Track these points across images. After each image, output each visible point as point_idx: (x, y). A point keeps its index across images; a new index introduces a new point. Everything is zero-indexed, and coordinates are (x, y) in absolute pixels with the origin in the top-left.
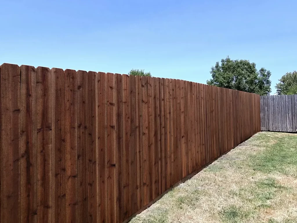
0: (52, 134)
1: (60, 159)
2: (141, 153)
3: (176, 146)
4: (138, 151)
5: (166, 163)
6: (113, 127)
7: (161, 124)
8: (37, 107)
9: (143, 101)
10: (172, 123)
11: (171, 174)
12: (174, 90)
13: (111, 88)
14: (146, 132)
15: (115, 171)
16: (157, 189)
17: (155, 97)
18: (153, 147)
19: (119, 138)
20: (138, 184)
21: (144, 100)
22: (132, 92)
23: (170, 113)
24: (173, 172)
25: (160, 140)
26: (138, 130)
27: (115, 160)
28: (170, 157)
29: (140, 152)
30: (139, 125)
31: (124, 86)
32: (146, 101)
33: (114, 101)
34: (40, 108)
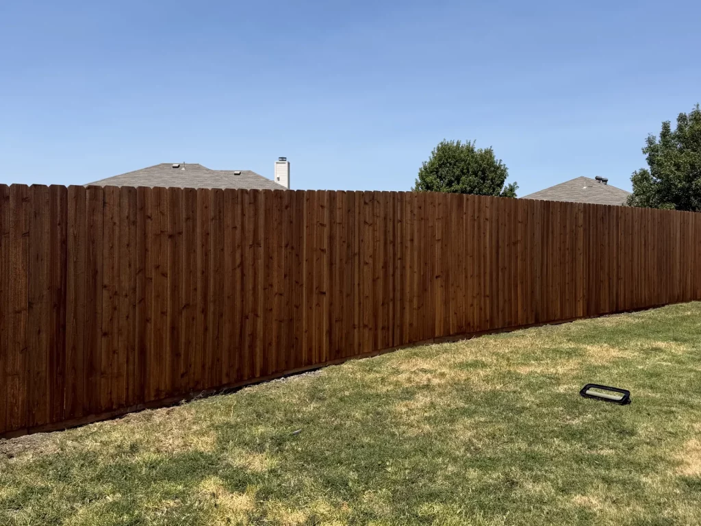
0: (261, 250)
1: (268, 275)
2: (361, 287)
3: (424, 289)
4: (356, 283)
5: (403, 308)
6: (323, 251)
7: (394, 254)
8: (249, 226)
9: (365, 222)
10: (416, 254)
11: (411, 325)
12: (422, 208)
13: (322, 207)
14: (371, 261)
15: (325, 300)
16: (385, 337)
17: (385, 218)
18: (380, 283)
19: (331, 264)
20: (356, 323)
21: (367, 220)
22: (349, 211)
23: (412, 240)
24: (415, 324)
25: (393, 275)
26: (357, 258)
27: (325, 288)
28: (411, 301)
29: (359, 285)
30: (359, 252)
31: (338, 204)
32: (371, 222)
33: (326, 221)
34: (252, 227)
